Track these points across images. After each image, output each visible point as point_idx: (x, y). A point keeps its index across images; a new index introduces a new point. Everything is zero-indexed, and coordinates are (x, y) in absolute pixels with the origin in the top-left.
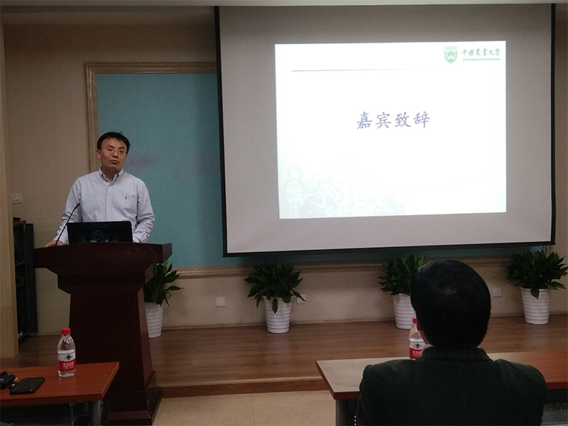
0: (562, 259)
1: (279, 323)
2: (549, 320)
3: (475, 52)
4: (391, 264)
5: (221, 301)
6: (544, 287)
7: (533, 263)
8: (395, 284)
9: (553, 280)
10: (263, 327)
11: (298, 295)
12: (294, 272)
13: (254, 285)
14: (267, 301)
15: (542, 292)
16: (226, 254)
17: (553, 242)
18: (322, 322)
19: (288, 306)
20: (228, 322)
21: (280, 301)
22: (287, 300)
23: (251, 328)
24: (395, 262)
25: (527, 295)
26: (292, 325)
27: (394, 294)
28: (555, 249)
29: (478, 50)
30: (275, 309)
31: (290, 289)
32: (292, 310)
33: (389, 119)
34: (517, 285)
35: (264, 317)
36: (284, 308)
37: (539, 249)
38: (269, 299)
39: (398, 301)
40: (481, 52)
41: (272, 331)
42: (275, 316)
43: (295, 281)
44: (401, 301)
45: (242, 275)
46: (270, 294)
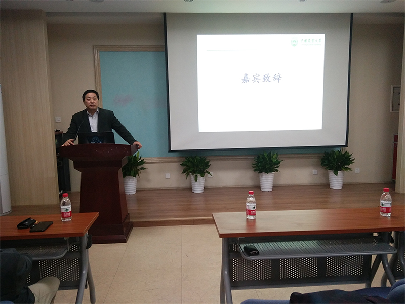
0: (351, 155)
1: (198, 187)
2: (343, 187)
3: (308, 40)
4: (259, 157)
5: (168, 175)
6: (341, 170)
7: (335, 157)
8: (260, 167)
9: (346, 166)
10: (190, 189)
11: (209, 173)
12: (206, 160)
13: (185, 167)
14: (192, 176)
15: (339, 172)
16: (170, 151)
17: (346, 146)
18: (221, 187)
19: (203, 179)
20: (171, 187)
21: (199, 176)
22: (202, 176)
23: (183, 190)
24: (261, 156)
25: (331, 173)
26: (205, 188)
27: (260, 173)
28: (347, 149)
29: (309, 39)
30: (196, 180)
31: (204, 169)
32: (205, 180)
33: (259, 77)
34: (326, 169)
35: (191, 184)
36: (201, 180)
37: (339, 149)
38: (193, 175)
39: (262, 176)
40: (311, 40)
41: (195, 192)
42: (196, 184)
43: (207, 165)
44: (264, 177)
45: (179, 162)
46: (194, 172)
